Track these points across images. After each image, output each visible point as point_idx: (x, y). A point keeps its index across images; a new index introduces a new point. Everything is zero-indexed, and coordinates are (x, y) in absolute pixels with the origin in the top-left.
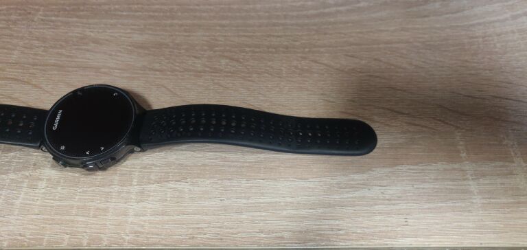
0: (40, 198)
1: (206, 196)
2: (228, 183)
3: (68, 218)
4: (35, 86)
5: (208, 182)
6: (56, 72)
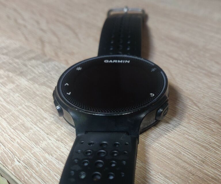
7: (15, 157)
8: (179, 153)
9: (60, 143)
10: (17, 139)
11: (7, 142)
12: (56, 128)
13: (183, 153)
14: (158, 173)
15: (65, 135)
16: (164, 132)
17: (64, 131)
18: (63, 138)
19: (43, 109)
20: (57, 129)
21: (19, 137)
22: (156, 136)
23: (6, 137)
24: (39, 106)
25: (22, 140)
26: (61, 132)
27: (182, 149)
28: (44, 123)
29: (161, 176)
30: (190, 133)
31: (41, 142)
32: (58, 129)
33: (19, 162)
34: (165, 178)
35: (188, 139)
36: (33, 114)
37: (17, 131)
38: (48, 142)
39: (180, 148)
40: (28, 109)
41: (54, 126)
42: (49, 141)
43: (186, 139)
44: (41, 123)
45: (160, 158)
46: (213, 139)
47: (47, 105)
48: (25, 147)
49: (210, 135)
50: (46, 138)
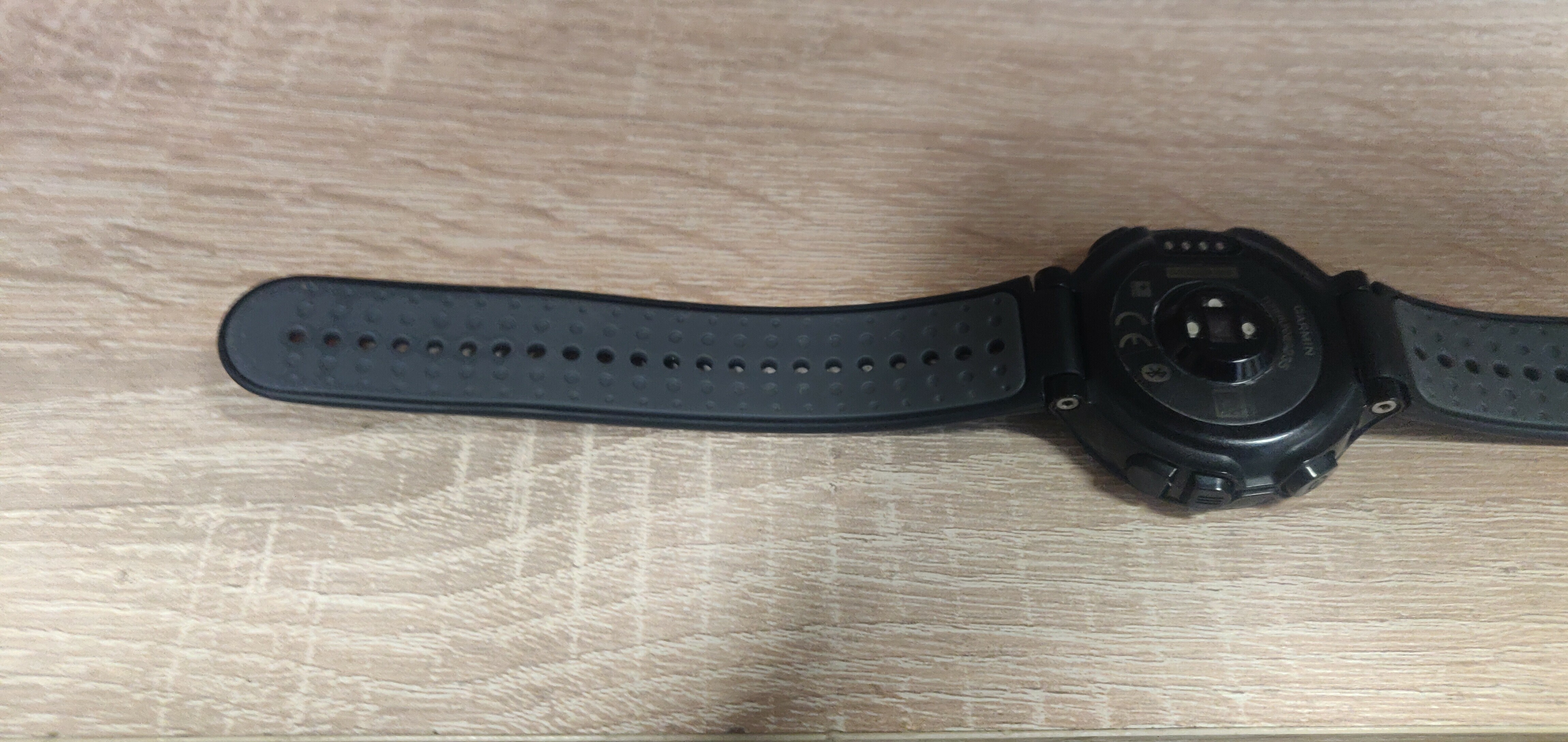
0: (896, 568)
1: (1450, 556)
2: (1504, 514)
3: (1016, 632)
4: (741, 193)
5: (1438, 509)
6: (794, 147)
7: (1215, 690)
9: (1247, 581)
10: (1151, 646)
11: (1141, 672)
12: (1184, 551)
14: (1484, 502)
15: (1226, 555)
18: (1232, 564)
21: (1147, 639)
23: (1123, 665)
25: (1163, 640)
26: (1208, 553)
28: (1145, 561)
29: (1496, 504)
31: (1207, 610)
33: (1242, 692)
34: (1506, 505)
36: (1079, 555)
37: (1119, 629)
38: (1222, 600)
40: (1046, 551)
44: (1133, 566)
48: (1196, 652)
50: (1205, 594)
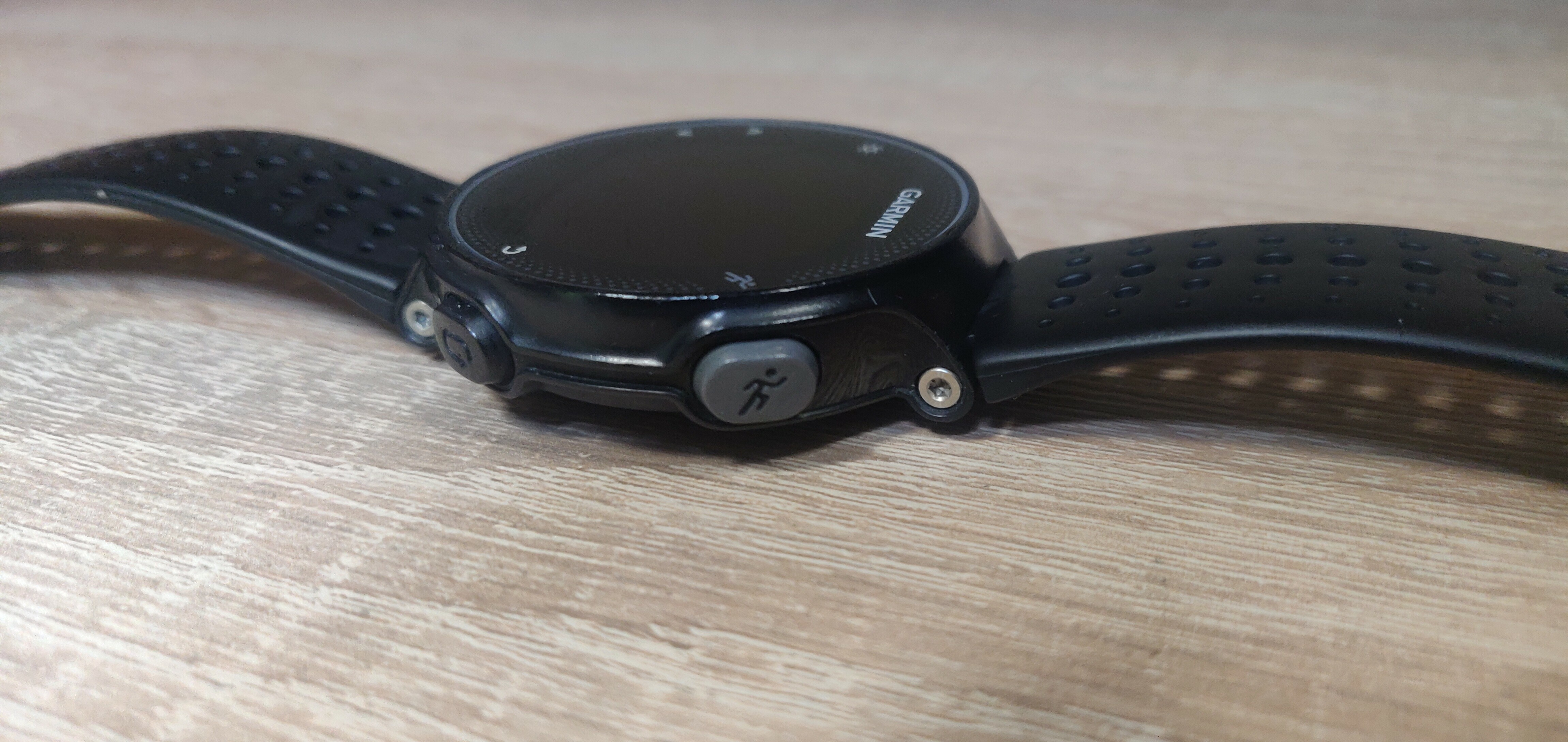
8: (1018, 574)
13: (1035, 568)
16: (884, 501)
17: (299, 622)
19: (117, 541)
20: (249, 622)
22: (854, 527)
24: (88, 533)
27: (1021, 553)
30: (1016, 478)
32: (253, 617)
35: (1020, 503)
39: (1010, 549)
41: (224, 609)
42: (220, 697)
43: (1006, 504)
45: (934, 621)
46: (1138, 478)
47: (136, 515)
49: (1115, 466)
